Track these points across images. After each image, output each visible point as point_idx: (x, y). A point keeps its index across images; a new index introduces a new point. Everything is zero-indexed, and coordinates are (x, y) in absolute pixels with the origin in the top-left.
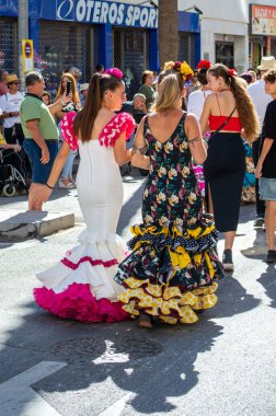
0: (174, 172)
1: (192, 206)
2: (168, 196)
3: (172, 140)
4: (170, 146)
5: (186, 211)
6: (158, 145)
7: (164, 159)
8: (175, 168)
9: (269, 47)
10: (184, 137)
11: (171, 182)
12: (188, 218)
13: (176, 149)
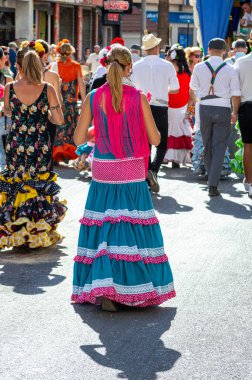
0: (33, 129)
1: (44, 156)
2: (26, 147)
3: (36, 104)
4: (34, 108)
5: (39, 159)
6: (24, 107)
7: (27, 118)
8: (35, 126)
9: (57, 15)
10: (46, 102)
11: (29, 136)
12: (40, 167)
13: (39, 111)
